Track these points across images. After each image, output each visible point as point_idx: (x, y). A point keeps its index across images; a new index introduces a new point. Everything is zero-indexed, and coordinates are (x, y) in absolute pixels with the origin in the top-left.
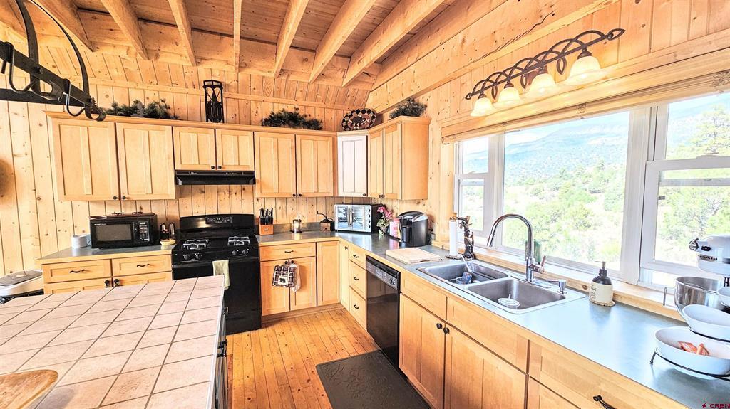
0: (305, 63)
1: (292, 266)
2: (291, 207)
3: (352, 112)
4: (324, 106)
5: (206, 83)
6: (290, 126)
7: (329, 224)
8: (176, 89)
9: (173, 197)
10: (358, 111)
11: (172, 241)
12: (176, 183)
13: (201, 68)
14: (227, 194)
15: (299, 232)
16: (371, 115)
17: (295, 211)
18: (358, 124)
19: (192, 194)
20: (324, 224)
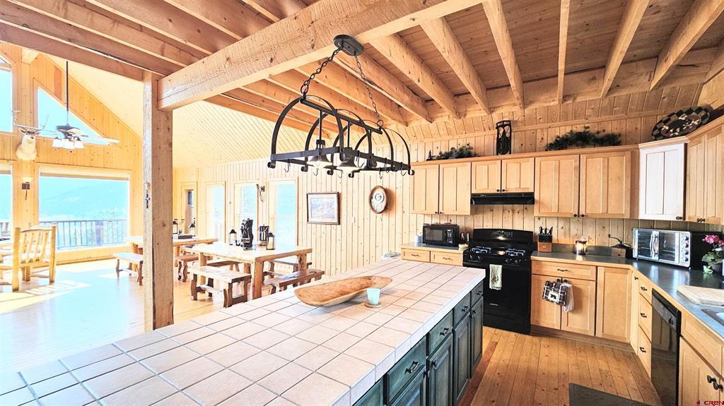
0: (593, 82)
1: (565, 284)
2: (575, 228)
3: (669, 116)
4: (626, 116)
5: (499, 125)
6: (578, 146)
7: (624, 250)
8: (477, 134)
9: (468, 213)
10: (679, 114)
11: (466, 245)
12: (471, 203)
13: (494, 115)
14: (511, 213)
15: (582, 253)
16: (703, 113)
17: (579, 232)
18: (678, 130)
19: (483, 212)
20: (617, 249)
